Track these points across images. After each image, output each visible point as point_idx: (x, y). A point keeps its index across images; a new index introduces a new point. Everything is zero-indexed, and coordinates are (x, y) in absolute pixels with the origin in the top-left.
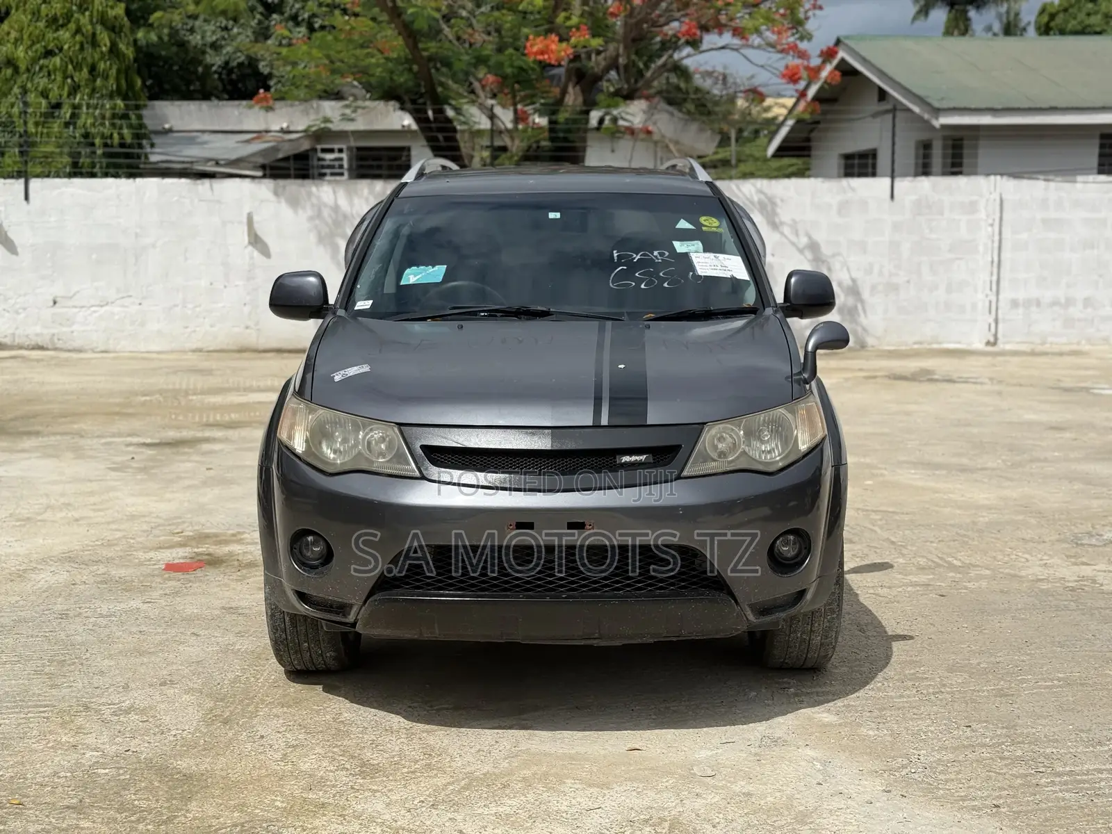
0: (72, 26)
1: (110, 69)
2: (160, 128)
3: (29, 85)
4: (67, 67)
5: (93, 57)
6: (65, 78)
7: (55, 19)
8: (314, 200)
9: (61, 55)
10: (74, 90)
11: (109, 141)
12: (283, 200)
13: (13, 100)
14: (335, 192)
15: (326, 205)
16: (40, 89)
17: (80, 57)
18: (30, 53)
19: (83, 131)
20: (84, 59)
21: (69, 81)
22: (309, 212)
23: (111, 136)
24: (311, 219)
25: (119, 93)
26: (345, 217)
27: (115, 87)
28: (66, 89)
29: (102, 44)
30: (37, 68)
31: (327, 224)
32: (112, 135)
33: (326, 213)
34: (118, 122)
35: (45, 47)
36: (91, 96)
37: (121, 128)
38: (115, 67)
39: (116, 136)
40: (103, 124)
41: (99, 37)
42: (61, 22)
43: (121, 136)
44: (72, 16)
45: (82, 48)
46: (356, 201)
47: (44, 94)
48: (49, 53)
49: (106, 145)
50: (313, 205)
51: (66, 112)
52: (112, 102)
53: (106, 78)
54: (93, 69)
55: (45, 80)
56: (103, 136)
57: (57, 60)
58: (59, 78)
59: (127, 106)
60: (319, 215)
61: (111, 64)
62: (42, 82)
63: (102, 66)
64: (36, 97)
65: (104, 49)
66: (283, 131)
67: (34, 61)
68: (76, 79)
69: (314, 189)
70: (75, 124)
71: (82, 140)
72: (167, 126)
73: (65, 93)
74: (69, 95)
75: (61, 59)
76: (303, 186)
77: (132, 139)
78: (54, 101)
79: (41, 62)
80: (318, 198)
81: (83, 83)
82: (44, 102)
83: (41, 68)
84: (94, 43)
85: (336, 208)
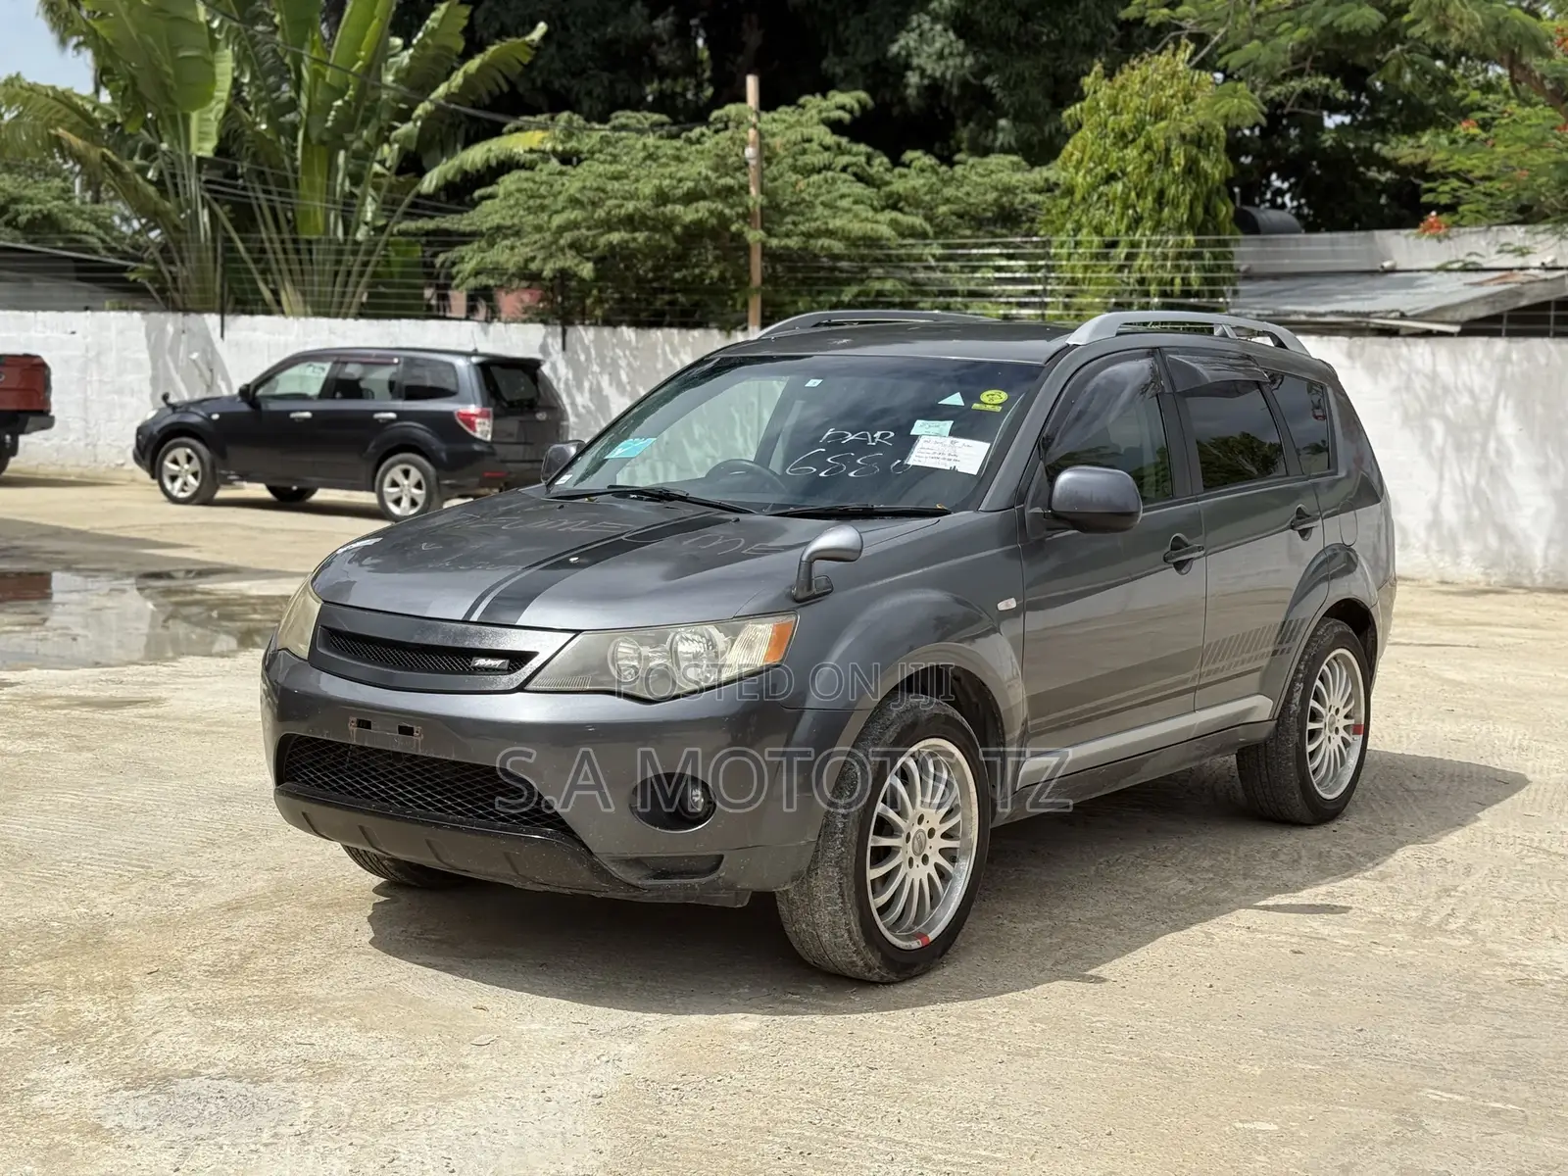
0: (1142, 141)
1: (1183, 194)
2: (1378, 268)
3: (1084, 219)
4: (1129, 194)
5: (1161, 180)
6: (1126, 207)
7: (1123, 135)
8: (1403, 366)
9: (1125, 179)
10: (1137, 221)
11: (1168, 288)
12: (1358, 365)
13: (1064, 238)
14: (1433, 354)
15: (1418, 372)
16: (1094, 223)
17: (1146, 181)
18: (1088, 179)
19: (1138, 275)
20: (1151, 183)
21: (1131, 212)
22: (1395, 381)
23: (1172, 282)
24: (1396, 390)
25: (1192, 225)
26: (1446, 390)
27: (1185, 217)
28: (1125, 221)
29: (1175, 163)
30: (1095, 198)
31: (1417, 398)
32: (1173, 279)
33: (1418, 383)
34: (1185, 263)
35: (1107, 170)
36: (1154, 230)
37: (1188, 270)
38: (1189, 192)
39: (1178, 281)
40: (1163, 267)
41: (1173, 155)
42: (1131, 137)
43: (1185, 281)
44: (1143, 129)
45: (1150, 169)
46: (1464, 368)
47: (1098, 230)
48: (1111, 178)
49: (1163, 294)
50: (1401, 372)
51: (1122, 251)
52: (1179, 238)
53: (1176, 206)
54: (1160, 195)
55: (1102, 211)
56: (1161, 282)
57: (1119, 187)
58: (1118, 210)
59: (1199, 243)
60: (1408, 387)
61: (1184, 189)
62: (1098, 214)
63: (1172, 191)
64: (1089, 234)
65: (1177, 169)
66: (1544, 267)
67: (1094, 187)
68: (1139, 210)
69: (1404, 350)
70: (1130, 267)
71: (1137, 287)
72: (1387, 264)
73: (1123, 228)
74: (1129, 228)
75: (1124, 184)
76: (1388, 345)
77: (1201, 284)
78: (1108, 239)
79: (1101, 188)
80: (1409, 362)
81: (1146, 215)
82: (1096, 239)
83: (1099, 198)
84: (1167, 161)
85: (1433, 377)
